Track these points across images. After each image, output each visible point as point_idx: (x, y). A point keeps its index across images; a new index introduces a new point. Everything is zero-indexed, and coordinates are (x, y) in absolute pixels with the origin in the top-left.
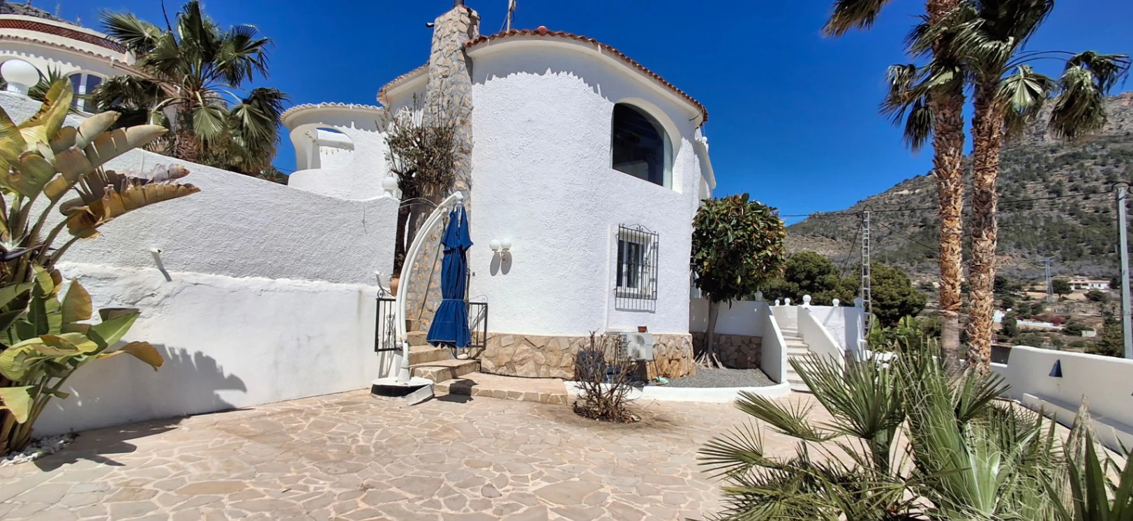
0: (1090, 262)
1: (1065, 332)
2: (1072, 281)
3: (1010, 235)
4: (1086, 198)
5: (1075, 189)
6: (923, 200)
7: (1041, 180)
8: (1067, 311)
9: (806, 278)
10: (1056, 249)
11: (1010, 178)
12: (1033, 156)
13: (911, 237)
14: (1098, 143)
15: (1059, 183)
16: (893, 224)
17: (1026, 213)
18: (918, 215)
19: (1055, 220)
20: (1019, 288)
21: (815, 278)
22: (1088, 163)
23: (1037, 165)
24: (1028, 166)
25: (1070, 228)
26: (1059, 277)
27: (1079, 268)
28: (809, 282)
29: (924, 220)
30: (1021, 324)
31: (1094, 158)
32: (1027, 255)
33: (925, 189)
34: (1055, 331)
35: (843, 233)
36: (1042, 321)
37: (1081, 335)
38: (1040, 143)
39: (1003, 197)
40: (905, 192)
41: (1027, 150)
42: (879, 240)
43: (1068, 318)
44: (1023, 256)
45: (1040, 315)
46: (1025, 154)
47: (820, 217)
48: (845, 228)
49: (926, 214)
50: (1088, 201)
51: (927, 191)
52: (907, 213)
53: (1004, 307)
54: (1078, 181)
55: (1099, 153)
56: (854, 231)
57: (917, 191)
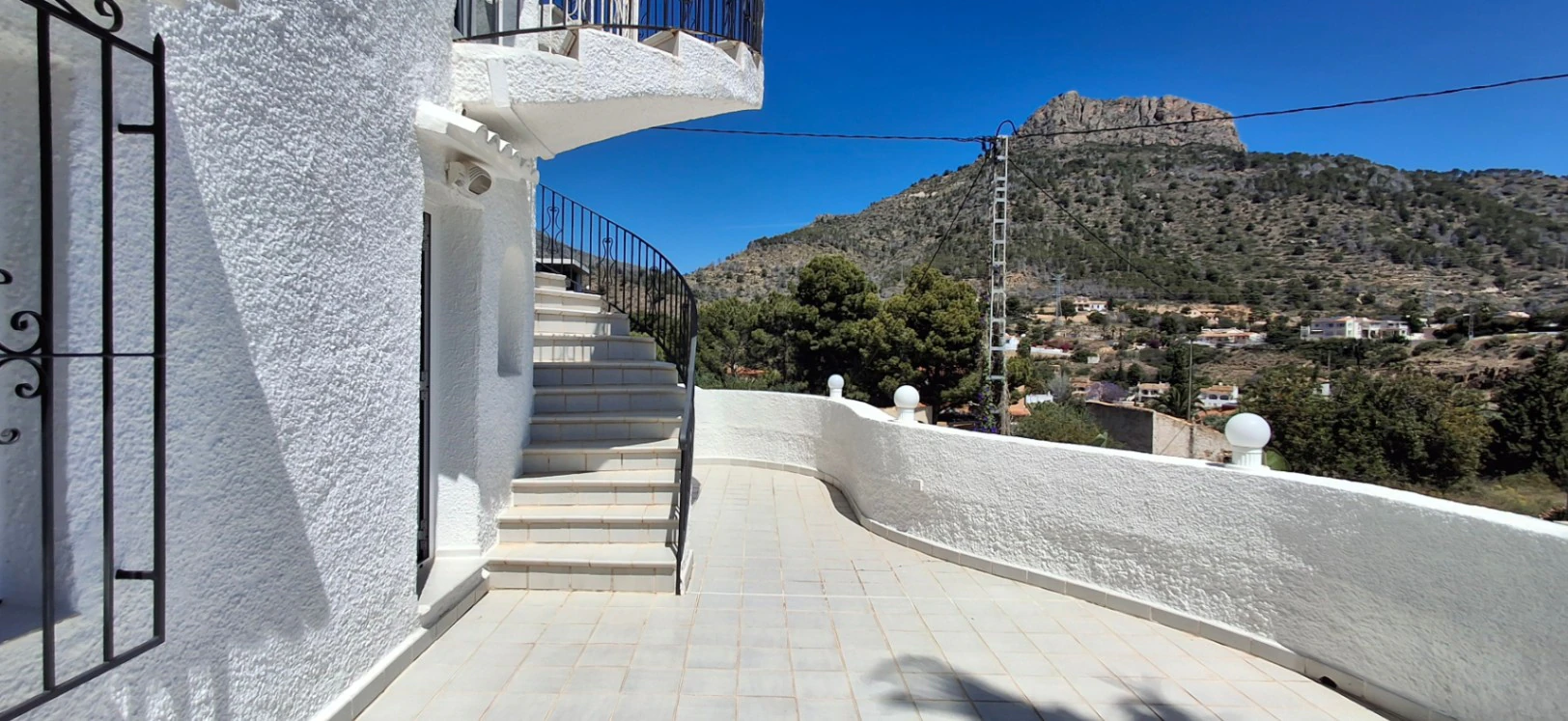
0: (1090, 281)
1: (1073, 359)
2: (1076, 302)
3: (1024, 249)
4: (1089, 211)
5: (1079, 200)
6: (940, 205)
7: (1051, 188)
8: (1074, 336)
9: (830, 299)
10: (1062, 267)
11: (1024, 184)
12: (1044, 160)
13: (928, 249)
14: (1099, 151)
15: (1067, 192)
16: (908, 233)
17: (1037, 225)
18: (934, 223)
19: (1062, 234)
20: (1030, 310)
21: (843, 299)
22: (1091, 172)
23: (1048, 170)
24: (1040, 172)
25: (1074, 243)
26: (1066, 298)
27: (1082, 287)
28: (833, 305)
29: (941, 229)
30: (1035, 351)
31: (1096, 167)
32: (1037, 273)
33: (941, 192)
34: (1063, 358)
35: (854, 243)
36: (1053, 347)
37: (1086, 362)
38: (1050, 146)
39: (1017, 205)
40: (921, 194)
41: (1039, 153)
42: (893, 252)
43: (1076, 343)
44: (1034, 274)
45: (1051, 340)
46: (1037, 157)
47: (829, 222)
48: (857, 236)
49: (942, 222)
50: (1090, 214)
51: (944, 195)
52: (923, 219)
53: (1019, 332)
54: (1083, 192)
55: (1100, 162)
56: (866, 241)
57: (934, 194)
